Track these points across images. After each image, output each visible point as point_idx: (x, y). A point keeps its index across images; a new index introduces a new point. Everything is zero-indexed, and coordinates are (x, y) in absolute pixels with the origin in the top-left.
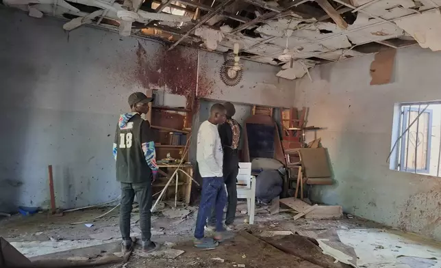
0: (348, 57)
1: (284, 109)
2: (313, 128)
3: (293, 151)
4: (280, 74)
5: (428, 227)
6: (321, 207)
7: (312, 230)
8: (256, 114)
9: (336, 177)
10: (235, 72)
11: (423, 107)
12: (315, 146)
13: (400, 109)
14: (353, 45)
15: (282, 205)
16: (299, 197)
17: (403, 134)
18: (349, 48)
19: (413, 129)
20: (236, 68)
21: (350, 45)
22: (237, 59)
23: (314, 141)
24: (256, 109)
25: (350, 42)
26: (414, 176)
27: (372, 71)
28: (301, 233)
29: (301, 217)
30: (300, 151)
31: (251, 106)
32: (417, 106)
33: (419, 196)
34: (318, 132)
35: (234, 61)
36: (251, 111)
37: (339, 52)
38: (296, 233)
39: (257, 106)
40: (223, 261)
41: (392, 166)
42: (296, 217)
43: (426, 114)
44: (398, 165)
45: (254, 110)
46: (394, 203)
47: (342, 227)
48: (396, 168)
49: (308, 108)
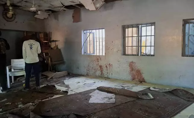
0: (64, 10)
1: (40, 33)
2: (53, 41)
3: (46, 51)
4: (36, 16)
5: (95, 73)
6: (59, 73)
7: (54, 82)
8: (26, 35)
9: (65, 60)
10: (11, 15)
11: (91, 31)
12: (56, 48)
13: (84, 32)
14: (64, 6)
15: (42, 75)
16: (50, 71)
17: (86, 41)
18: (63, 7)
19: (88, 39)
20: (11, 13)
21: (63, 6)
22: (11, 8)
23: (55, 47)
24: (26, 33)
25: (62, 4)
26: (90, 56)
27: (73, 17)
28: (49, 84)
29: (51, 78)
30: (49, 51)
31: (24, 32)
32: (89, 31)
33: (91, 63)
34: (56, 42)
35: (9, 9)
36: (24, 34)
37: (60, 8)
38: (47, 85)
39: (27, 32)
40: (11, 103)
41: (83, 53)
42: (48, 79)
43: (93, 34)
44: (85, 53)
45: (25, 33)
46: (84, 66)
47: (67, 78)
48: (84, 54)
49: (51, 32)
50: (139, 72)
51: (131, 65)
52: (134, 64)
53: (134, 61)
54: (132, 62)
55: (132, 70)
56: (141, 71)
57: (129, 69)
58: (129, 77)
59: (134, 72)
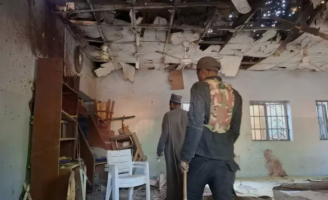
27: (171, 81)
30: (131, 136)
50: (278, 164)
51: (267, 153)
52: (269, 153)
53: (269, 149)
54: (268, 150)
55: (269, 161)
56: (281, 163)
57: (263, 161)
58: (266, 172)
59: (272, 164)
